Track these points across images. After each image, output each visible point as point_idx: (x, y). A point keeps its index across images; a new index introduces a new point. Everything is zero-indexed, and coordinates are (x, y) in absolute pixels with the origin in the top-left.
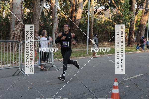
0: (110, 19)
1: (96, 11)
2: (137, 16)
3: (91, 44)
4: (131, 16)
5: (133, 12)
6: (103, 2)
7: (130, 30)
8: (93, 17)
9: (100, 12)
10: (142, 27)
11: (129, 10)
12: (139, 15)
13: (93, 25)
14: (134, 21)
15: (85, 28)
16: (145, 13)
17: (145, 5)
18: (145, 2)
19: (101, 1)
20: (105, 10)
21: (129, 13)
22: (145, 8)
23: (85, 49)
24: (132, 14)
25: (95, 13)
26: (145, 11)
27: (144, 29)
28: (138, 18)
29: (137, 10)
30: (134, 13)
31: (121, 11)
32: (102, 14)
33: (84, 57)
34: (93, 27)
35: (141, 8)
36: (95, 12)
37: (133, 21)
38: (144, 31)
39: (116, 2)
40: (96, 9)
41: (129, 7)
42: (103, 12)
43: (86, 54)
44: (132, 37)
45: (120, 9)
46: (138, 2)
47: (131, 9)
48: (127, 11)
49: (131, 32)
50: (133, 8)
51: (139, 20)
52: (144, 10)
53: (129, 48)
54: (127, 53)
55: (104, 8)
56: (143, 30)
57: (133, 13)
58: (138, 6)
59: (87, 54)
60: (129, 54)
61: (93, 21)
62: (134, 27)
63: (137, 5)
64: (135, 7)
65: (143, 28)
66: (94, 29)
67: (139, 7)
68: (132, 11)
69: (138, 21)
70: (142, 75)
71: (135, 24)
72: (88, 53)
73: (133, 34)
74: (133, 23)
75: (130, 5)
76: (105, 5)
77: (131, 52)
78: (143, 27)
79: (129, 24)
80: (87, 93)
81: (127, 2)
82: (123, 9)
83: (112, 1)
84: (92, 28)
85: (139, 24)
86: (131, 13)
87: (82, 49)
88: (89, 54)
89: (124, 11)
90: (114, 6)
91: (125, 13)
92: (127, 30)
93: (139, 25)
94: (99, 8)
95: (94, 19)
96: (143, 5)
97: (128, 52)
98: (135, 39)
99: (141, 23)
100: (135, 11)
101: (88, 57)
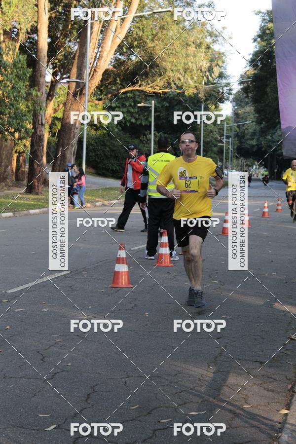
2: (52, 105)
4: (35, 103)
5: (39, 90)
7: (32, 146)
10: (68, 137)
11: (28, 84)
12: (59, 99)
14: (44, 118)
16: (75, 95)
17: (74, 71)
18: (76, 62)
21: (29, 94)
22: (77, 78)
24: (37, 96)
26: (77, 87)
27: (75, 141)
28: (57, 108)
29: (53, 84)
30: (45, 96)
35: (63, 79)
37: (40, 118)
38: (74, 148)
41: (28, 75)
46: (56, 61)
47: (34, 81)
49: (36, 150)
50: (42, 80)
51: (60, 115)
52: (74, 85)
53: (32, 196)
54: (25, 212)
56: (72, 146)
57: (39, 94)
58: (54, 74)
60: (31, 214)
62: (43, 135)
63: (51, 71)
64: (45, 77)
65: (70, 138)
67: (58, 78)
68: (36, 88)
69: (55, 118)
70: (64, 275)
71: (47, 127)
73: (42, 157)
74: (42, 125)
75: (30, 70)
77: (37, 211)
78: (72, 135)
79: (30, 126)
81: (21, 59)
85: (59, 127)
86: (34, 93)
89: (13, 88)
91: (16, 94)
92: (25, 145)
93: (59, 131)
96: (69, 71)
97: (28, 209)
99: (64, 123)
100: (45, 89)
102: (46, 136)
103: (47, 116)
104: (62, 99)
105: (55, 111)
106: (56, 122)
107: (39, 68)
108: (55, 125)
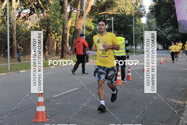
0: (37, 25)
1: (20, 15)
2: (70, 21)
3: (14, 58)
4: (63, 20)
5: (65, 15)
6: (27, 3)
7: (62, 38)
8: (15, 23)
9: (25, 17)
10: (77, 34)
11: (60, 12)
12: (73, 19)
13: (15, 33)
14: (67, 26)
15: (5, 37)
17: (79, 6)
18: (80, 2)
19: (25, 3)
20: (30, 14)
21: (61, 16)
22: (80, 9)
23: (7, 64)
25: (19, 17)
26: (80, 13)
28: (72, 22)
29: (70, 13)
30: (67, 17)
31: (51, 14)
32: (27, 19)
33: (5, 74)
34: (15, 35)
35: (75, 10)
36: (17, 17)
37: (65, 26)
39: (44, 3)
40: (20, 13)
41: (60, 9)
42: (28, 17)
43: (8, 70)
44: (65, 46)
45: (49, 11)
46: (72, 2)
47: (63, 11)
48: (58, 13)
49: (64, 40)
51: (74, 25)
55: (30, 12)
57: (65, 16)
58: (71, 8)
59: (9, 69)
61: (15, 28)
62: (67, 34)
66: (17, 38)
67: (73, 10)
71: (69, 30)
72: (10, 68)
73: (67, 43)
74: (66, 29)
75: (61, 7)
76: (31, 7)
78: (79, 33)
79: (61, 30)
80: (4, 115)
81: (57, 2)
82: (53, 11)
83: (39, 3)
84: (14, 37)
86: (63, 16)
87: (3, 64)
88: (11, 69)
89: (54, 14)
90: (41, 9)
91: (55, 17)
92: (59, 38)
93: (74, 32)
94: (22, 12)
95: (17, 25)
96: (77, 7)
98: (70, 49)
99: (75, 28)
100: (67, 15)
101: (10, 73)
102: (68, 35)
103: (69, 26)
104: (75, 18)
105: (72, 23)
106: (72, 28)
107: (65, 5)
108: (72, 30)
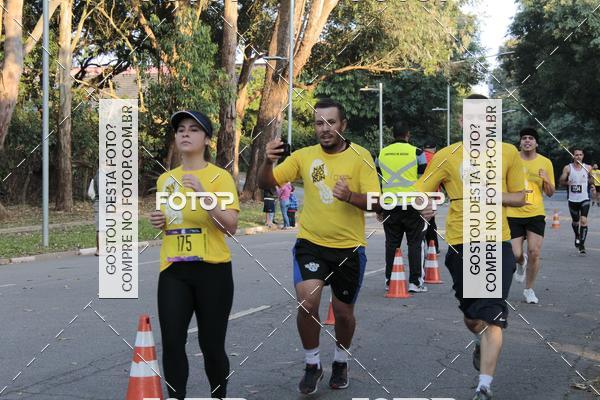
0: (139, 104)
1: (83, 72)
2: (245, 92)
3: (64, 208)
4: (222, 89)
5: (227, 72)
6: (108, 33)
7: (219, 148)
8: (69, 97)
9: (100, 77)
11: (213, 64)
12: (255, 86)
13: (68, 127)
14: (234, 109)
16: (275, 78)
17: (274, 46)
18: (276, 34)
19: (100, 33)
20: (118, 70)
21: (214, 78)
22: (278, 55)
23: (39, 227)
24: (225, 80)
25: (81, 79)
26: (277, 67)
28: (252, 97)
29: (246, 65)
30: (236, 79)
31: (182, 68)
32: (108, 86)
33: (32, 258)
34: (69, 136)
35: (260, 57)
36: (76, 77)
37: (229, 109)
39: (161, 34)
40: (84, 66)
41: (213, 52)
42: (111, 77)
43: (42, 245)
45: (176, 62)
46: (250, 33)
47: (221, 61)
48: (206, 68)
49: (224, 153)
51: (255, 106)
52: (273, 64)
55: (115, 63)
57: (227, 76)
58: (248, 52)
59: (46, 243)
61: (67, 114)
62: (234, 132)
63: (243, 47)
66: (72, 143)
67: (253, 56)
68: (223, 69)
69: (251, 111)
70: (262, 311)
71: (239, 121)
72: (51, 239)
73: (233, 161)
74: (232, 118)
75: (215, 46)
76: (119, 47)
78: (272, 132)
79: (216, 121)
81: (204, 32)
82: (188, 59)
83: (146, 33)
84: (66, 141)
85: (255, 123)
86: (221, 76)
87: (27, 228)
88: (51, 244)
89: (194, 70)
90: (153, 52)
91: (197, 78)
93: (255, 128)
94: (92, 61)
95: (74, 104)
96: (267, 47)
98: (243, 181)
99: (261, 116)
100: (235, 72)
101: (48, 255)
102: (238, 136)
103: (239, 108)
104: (259, 85)
105: (250, 100)
106: (252, 116)
107: (227, 42)
108: (250, 120)
